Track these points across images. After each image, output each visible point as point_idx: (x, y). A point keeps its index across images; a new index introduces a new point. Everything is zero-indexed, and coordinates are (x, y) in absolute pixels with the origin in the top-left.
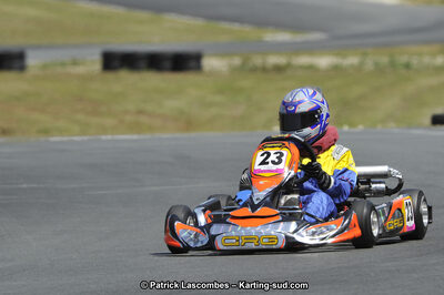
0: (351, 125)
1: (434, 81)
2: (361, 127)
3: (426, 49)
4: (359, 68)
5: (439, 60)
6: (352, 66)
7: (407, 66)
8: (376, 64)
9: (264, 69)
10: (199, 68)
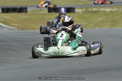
0: (117, 27)
2: (120, 28)
4: (117, 11)
6: (115, 11)
9: (92, 12)
10: (74, 12)
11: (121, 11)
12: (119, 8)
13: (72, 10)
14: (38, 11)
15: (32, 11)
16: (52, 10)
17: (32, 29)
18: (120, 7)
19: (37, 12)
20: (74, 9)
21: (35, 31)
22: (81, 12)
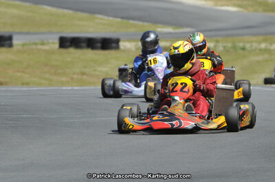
1: (260, 58)
3: (254, 38)
5: (263, 46)
7: (243, 49)
8: (224, 47)
10: (117, 47)
11: (221, 48)
12: (217, 41)
13: (114, 45)
14: (36, 44)
15: (24, 45)
16: (68, 44)
17: (23, 84)
18: (219, 39)
19: (34, 47)
20: (117, 41)
21: (31, 89)
22: (134, 49)
